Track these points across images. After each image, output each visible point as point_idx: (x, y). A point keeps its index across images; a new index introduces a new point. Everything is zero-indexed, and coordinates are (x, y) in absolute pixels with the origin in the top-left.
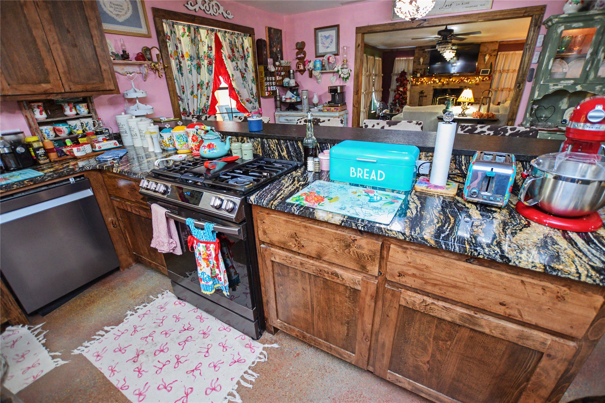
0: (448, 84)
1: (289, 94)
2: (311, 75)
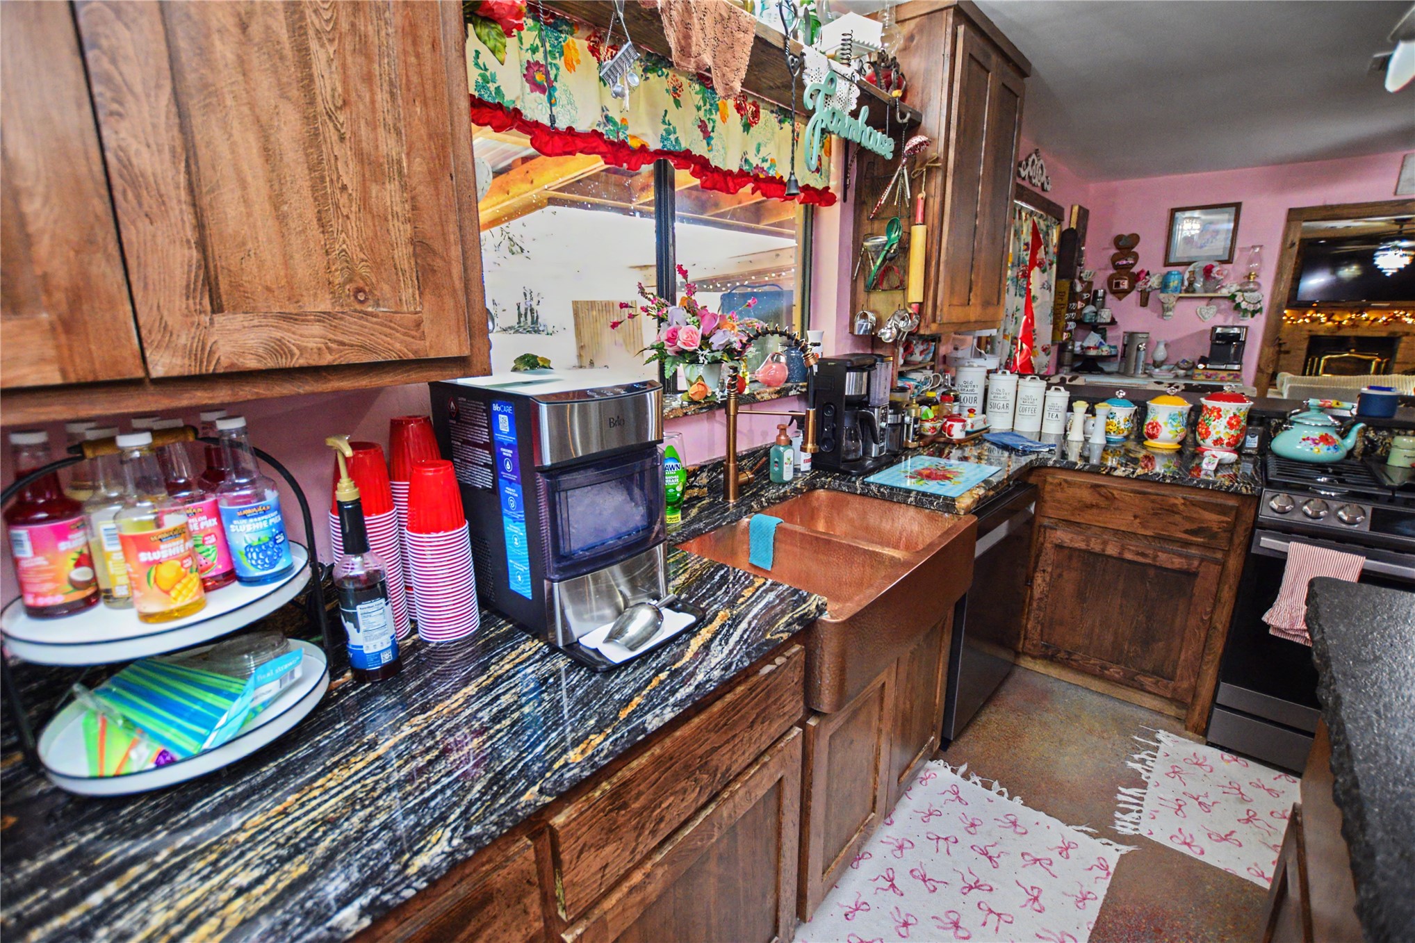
0: (1353, 326)
1: (1093, 339)
2: (1144, 303)
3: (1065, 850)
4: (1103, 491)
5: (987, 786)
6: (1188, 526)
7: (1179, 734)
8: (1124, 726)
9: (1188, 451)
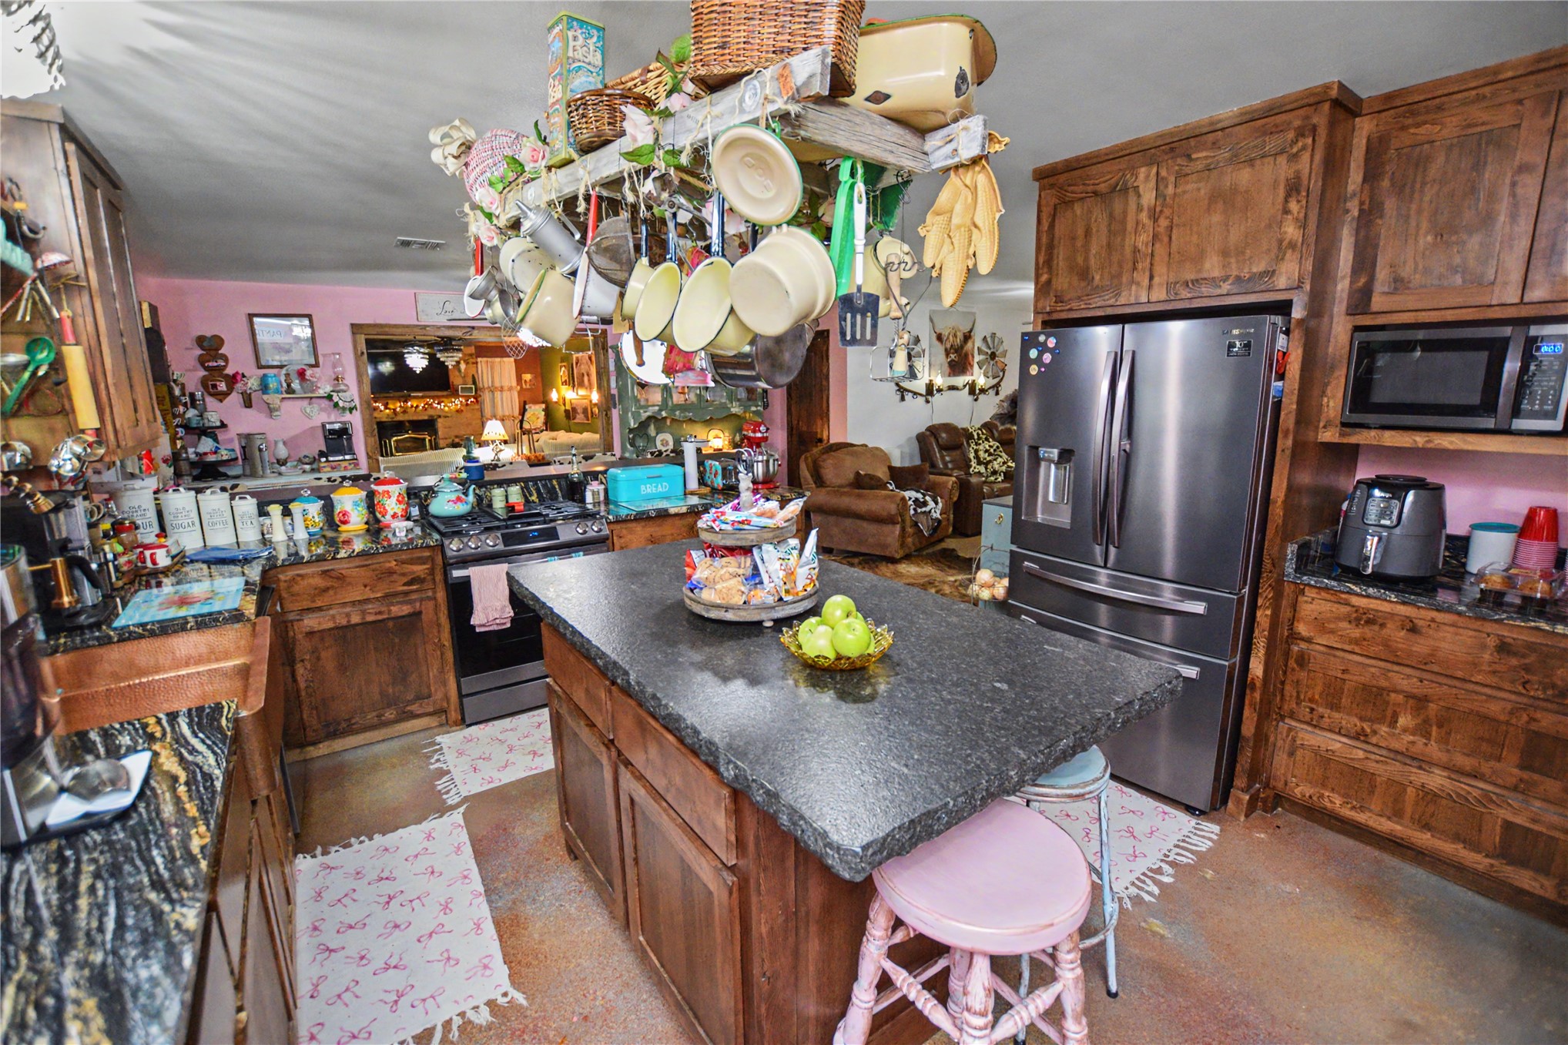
0: (405, 412)
1: (206, 445)
2: (248, 403)
3: (429, 837)
4: (333, 574)
5: (349, 845)
6: (405, 580)
7: (448, 732)
8: (414, 751)
9: (375, 528)
